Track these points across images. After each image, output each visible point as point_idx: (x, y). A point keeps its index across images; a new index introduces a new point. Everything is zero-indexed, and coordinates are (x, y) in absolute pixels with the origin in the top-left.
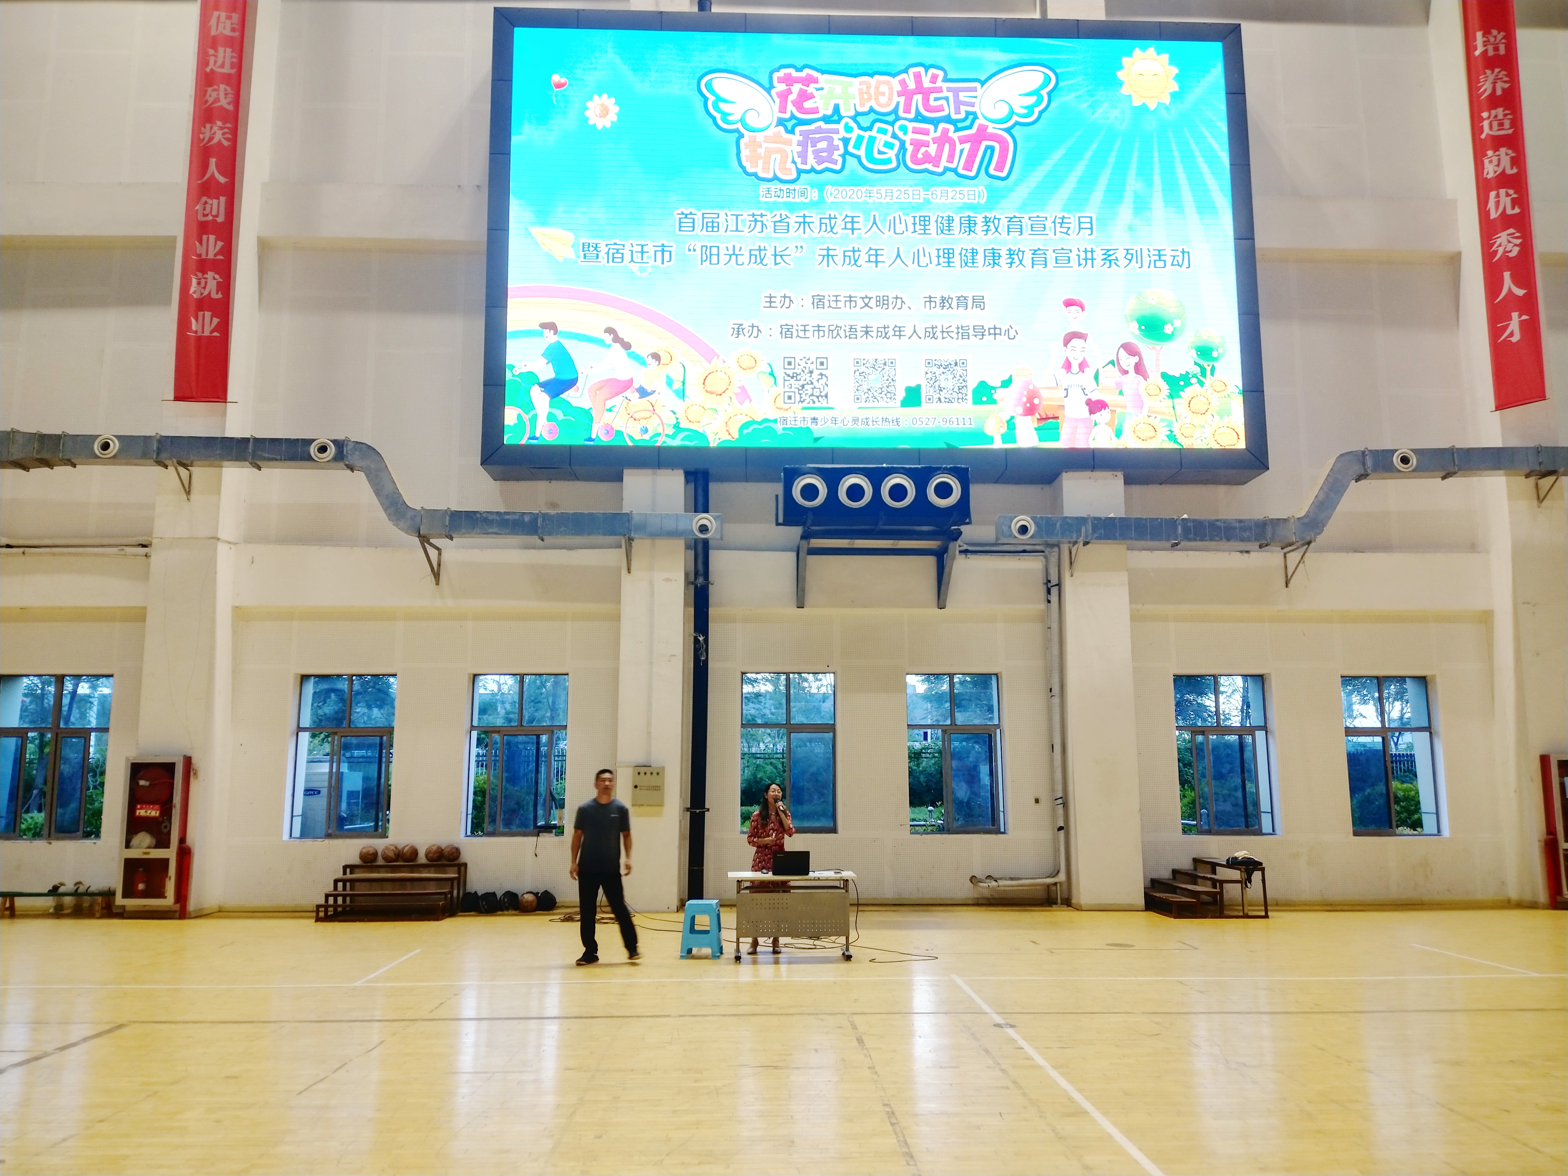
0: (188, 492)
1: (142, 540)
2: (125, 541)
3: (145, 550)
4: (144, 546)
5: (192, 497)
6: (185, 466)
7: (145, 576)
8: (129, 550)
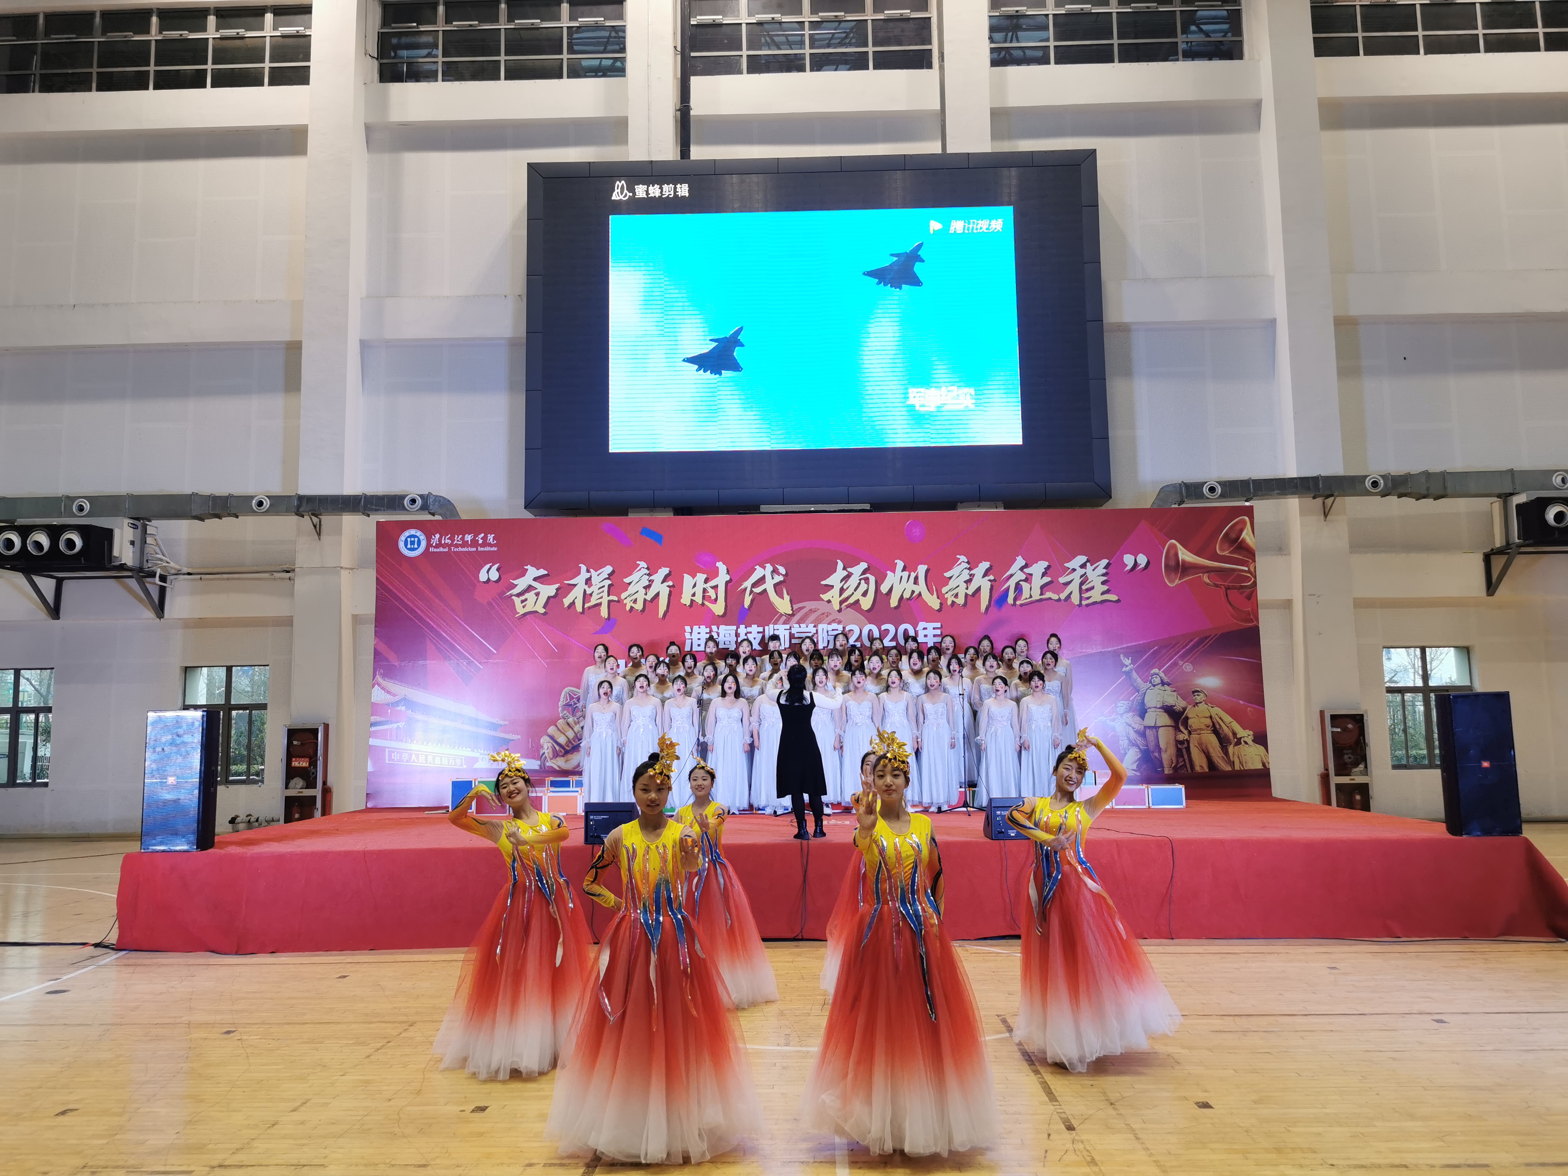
0: (319, 534)
1: (285, 567)
2: (273, 569)
3: (287, 575)
4: (288, 572)
5: (322, 537)
6: (316, 516)
7: (292, 595)
8: (277, 575)
